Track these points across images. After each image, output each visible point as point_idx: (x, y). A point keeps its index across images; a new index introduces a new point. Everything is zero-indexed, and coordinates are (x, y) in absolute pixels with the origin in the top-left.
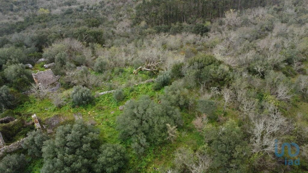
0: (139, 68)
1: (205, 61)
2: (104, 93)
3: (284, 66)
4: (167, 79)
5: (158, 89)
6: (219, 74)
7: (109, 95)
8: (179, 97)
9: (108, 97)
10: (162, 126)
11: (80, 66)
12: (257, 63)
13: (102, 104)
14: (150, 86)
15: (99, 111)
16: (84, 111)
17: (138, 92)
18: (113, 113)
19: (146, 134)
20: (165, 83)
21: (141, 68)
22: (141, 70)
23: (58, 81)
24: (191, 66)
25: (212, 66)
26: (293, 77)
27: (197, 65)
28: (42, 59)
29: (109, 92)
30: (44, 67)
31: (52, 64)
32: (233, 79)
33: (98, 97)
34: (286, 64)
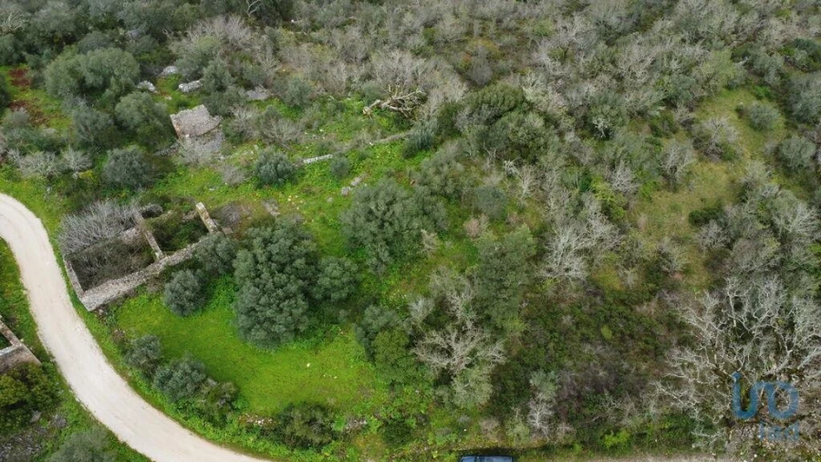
0: (375, 103)
1: (503, 103)
2: (313, 160)
3: (658, 113)
4: (428, 138)
5: (410, 154)
6: (522, 136)
7: (320, 164)
8: (446, 178)
9: (321, 168)
10: (415, 233)
11: (253, 89)
12: (600, 111)
13: (310, 183)
14: (397, 148)
15: (307, 196)
16: (281, 195)
17: (375, 161)
18: (330, 200)
19: (388, 243)
20: (425, 146)
21: (379, 104)
22: (378, 107)
23: (218, 127)
24: (475, 115)
25: (514, 114)
26: (668, 137)
27: (487, 113)
28: (171, 70)
29: (321, 158)
30: (180, 90)
31: (195, 84)
32: (546, 146)
33: (302, 168)
34: (662, 108)
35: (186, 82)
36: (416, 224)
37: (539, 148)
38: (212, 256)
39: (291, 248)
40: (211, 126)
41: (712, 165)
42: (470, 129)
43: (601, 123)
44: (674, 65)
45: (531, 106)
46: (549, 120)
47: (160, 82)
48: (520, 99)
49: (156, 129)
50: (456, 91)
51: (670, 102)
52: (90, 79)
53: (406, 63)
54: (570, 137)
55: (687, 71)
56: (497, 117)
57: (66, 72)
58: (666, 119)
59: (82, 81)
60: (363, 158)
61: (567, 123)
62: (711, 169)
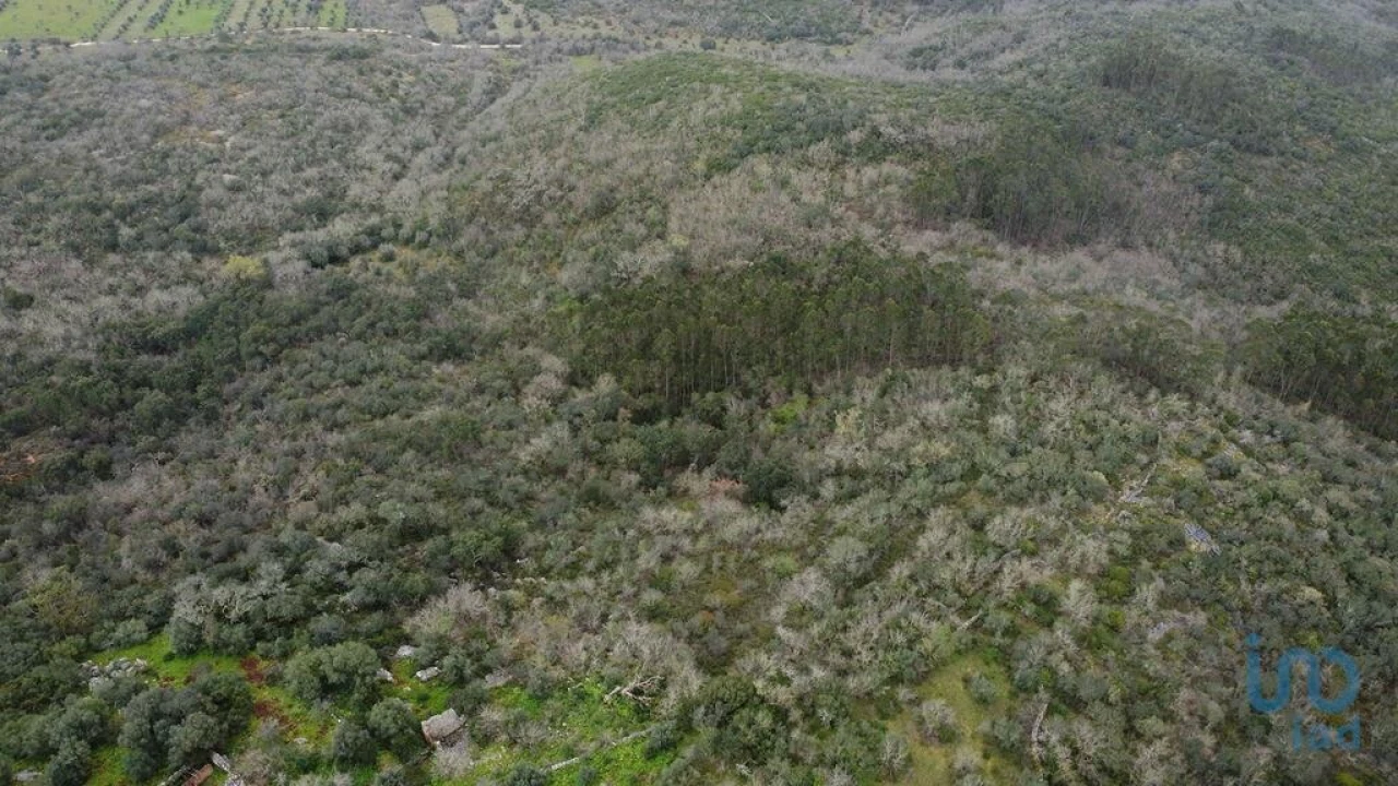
0: (615, 690)
1: (735, 699)
2: (560, 765)
3: (883, 693)
4: (667, 739)
5: (651, 754)
6: (752, 738)
7: (569, 769)
9: (569, 774)
11: (491, 672)
12: (824, 701)
14: (639, 747)
17: (619, 764)
20: (668, 746)
21: (620, 691)
22: (619, 694)
23: (463, 726)
24: (711, 716)
25: (745, 712)
26: (894, 718)
27: (720, 712)
28: (405, 651)
29: (568, 762)
30: (418, 678)
31: (433, 671)
32: (772, 748)
33: (550, 774)
34: (888, 688)
35: (423, 668)
37: (766, 749)
40: (457, 726)
41: (932, 749)
42: (707, 733)
43: (825, 715)
44: (900, 638)
45: (763, 700)
46: (780, 714)
47: (395, 667)
48: (751, 690)
49: (410, 738)
50: (691, 681)
51: (895, 680)
52: (334, 678)
53: (640, 634)
54: (796, 734)
55: (911, 644)
56: (731, 713)
57: (309, 670)
58: (891, 697)
59: (324, 679)
60: (608, 761)
61: (795, 715)
62: (931, 753)
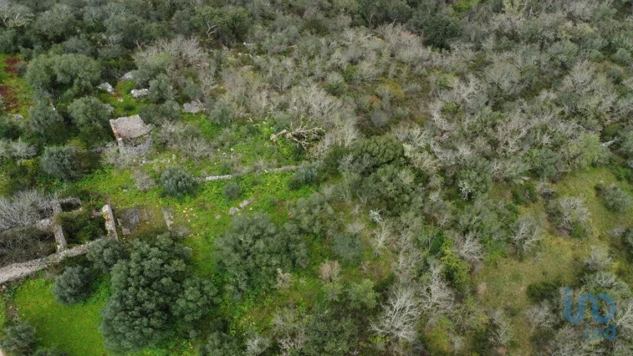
0: (281, 133)
1: (383, 155)
2: (214, 178)
3: (522, 182)
4: (312, 176)
5: (295, 186)
6: (391, 190)
7: (219, 183)
8: (315, 220)
9: (219, 187)
10: (271, 270)
11: (190, 102)
12: (467, 176)
13: (206, 198)
14: (286, 179)
15: (200, 210)
16: (178, 206)
17: (264, 188)
18: (218, 217)
19: (249, 274)
20: (311, 181)
21: (285, 133)
22: (284, 135)
23: (149, 133)
24: (357, 164)
25: (389, 168)
26: (527, 205)
27: (367, 162)
28: (129, 76)
29: (221, 177)
30: (131, 95)
31: (144, 91)
32: (409, 203)
33: (203, 183)
34: (526, 178)
35: (138, 88)
36: (274, 261)
37: (403, 203)
38: (100, 258)
39: (162, 265)
40: (144, 132)
41: (561, 239)
42: (349, 176)
43: (466, 187)
44: (546, 139)
45: (408, 162)
46: (422, 177)
47: (119, 84)
48: (399, 152)
49: (96, 130)
50: (349, 135)
51: (535, 173)
52: (60, 78)
53: (316, 97)
54: (434, 197)
55: (556, 147)
56: (376, 167)
57: (43, 68)
58: (529, 188)
59: (54, 78)
60: (255, 184)
61: (436, 181)
62: (559, 244)
